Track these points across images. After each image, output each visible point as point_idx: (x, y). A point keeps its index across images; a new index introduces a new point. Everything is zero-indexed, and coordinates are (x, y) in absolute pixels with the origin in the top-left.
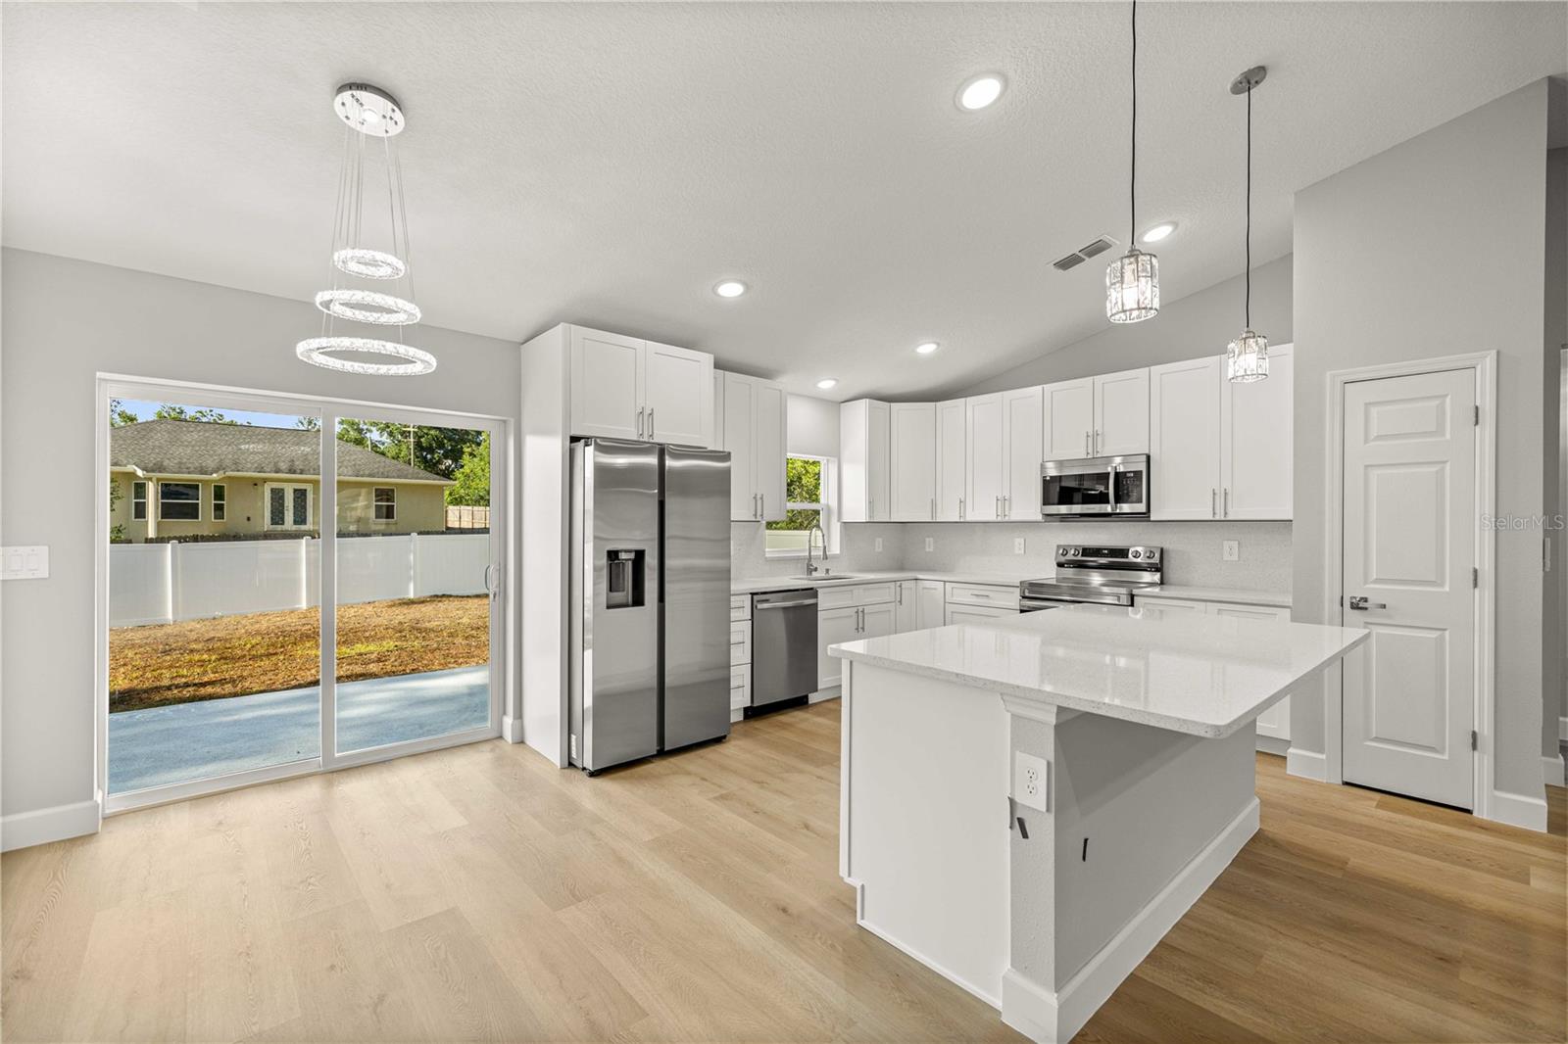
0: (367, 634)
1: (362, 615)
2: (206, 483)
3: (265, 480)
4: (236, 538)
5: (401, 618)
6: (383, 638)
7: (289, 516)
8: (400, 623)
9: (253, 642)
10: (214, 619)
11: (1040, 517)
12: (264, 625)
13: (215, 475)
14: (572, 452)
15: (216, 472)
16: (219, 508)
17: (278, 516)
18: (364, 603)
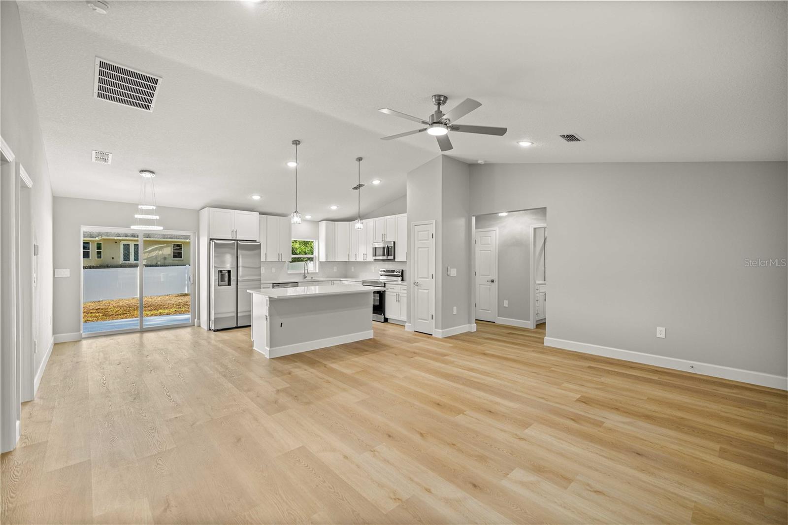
0: (165, 307)
1: (164, 300)
2: (93, 242)
3: (120, 241)
4: (108, 267)
5: (180, 301)
6: (171, 308)
7: (132, 257)
8: (179, 303)
9: (117, 309)
10: (99, 301)
11: (373, 260)
12: (121, 304)
13: (97, 238)
14: (210, 243)
15: (98, 237)
16: (99, 253)
17: (127, 257)
18: (165, 295)
